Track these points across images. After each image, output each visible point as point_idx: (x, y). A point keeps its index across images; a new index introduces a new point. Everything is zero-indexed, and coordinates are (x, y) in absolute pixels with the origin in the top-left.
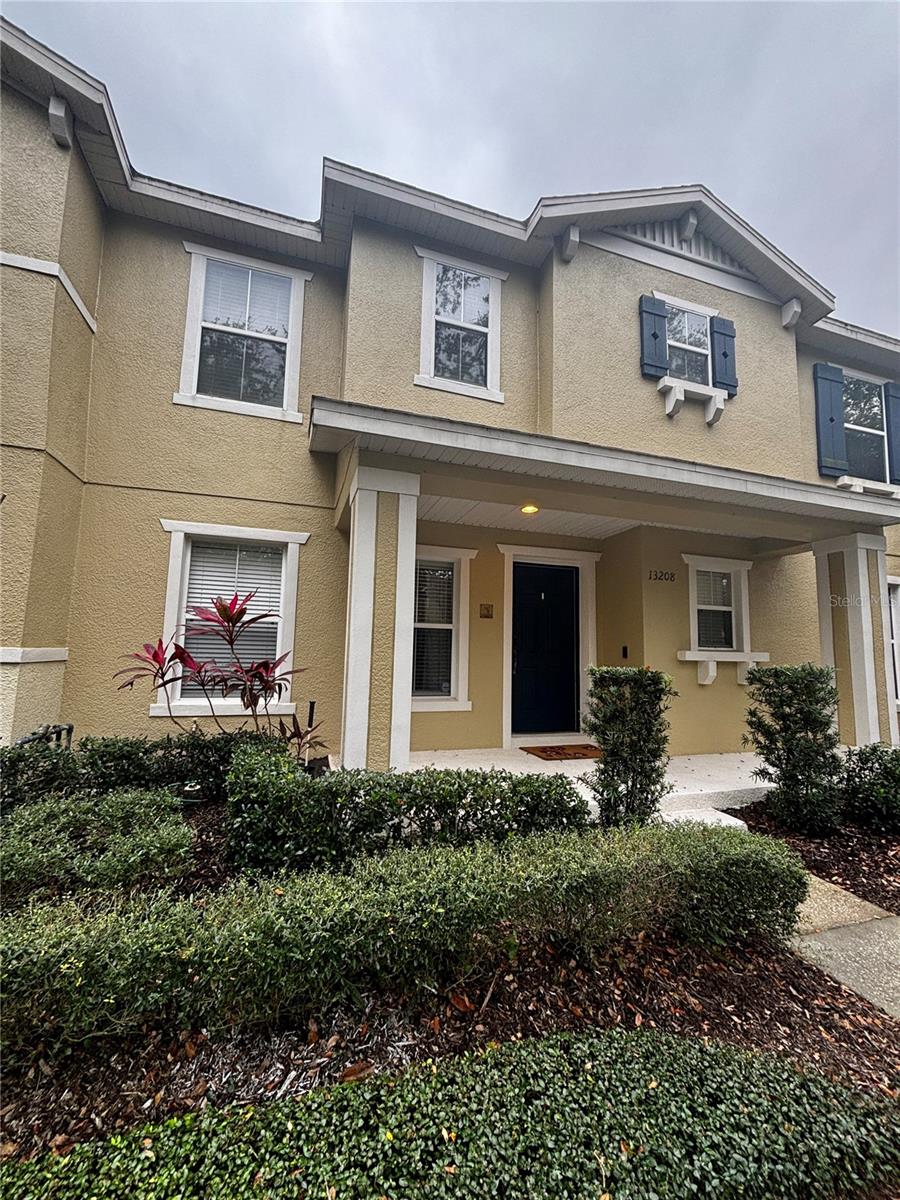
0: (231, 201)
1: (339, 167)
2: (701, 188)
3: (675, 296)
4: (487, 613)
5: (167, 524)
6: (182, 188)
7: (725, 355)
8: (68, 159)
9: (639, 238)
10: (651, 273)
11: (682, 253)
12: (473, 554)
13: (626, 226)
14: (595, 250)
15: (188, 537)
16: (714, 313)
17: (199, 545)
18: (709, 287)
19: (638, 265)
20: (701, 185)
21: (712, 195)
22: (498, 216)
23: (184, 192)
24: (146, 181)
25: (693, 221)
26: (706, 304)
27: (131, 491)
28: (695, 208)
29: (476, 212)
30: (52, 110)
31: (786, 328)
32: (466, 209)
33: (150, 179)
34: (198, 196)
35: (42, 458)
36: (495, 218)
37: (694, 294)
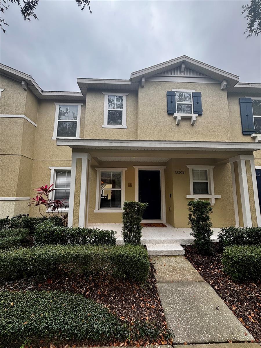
0: (62, 92)
1: (80, 79)
2: (185, 56)
3: (179, 89)
4: (130, 185)
5: (50, 168)
6: (52, 91)
7: (198, 103)
8: (27, 92)
9: (166, 75)
10: (171, 84)
11: (181, 76)
12: (126, 169)
13: (161, 73)
14: (152, 82)
15: (55, 170)
16: (194, 91)
17: (58, 172)
18: (192, 84)
19: (166, 83)
20: (184, 56)
21: (188, 57)
22: (122, 80)
23: (53, 92)
24: (45, 92)
25: (183, 66)
26: (191, 89)
27: (43, 161)
28: (184, 62)
29: (116, 81)
30: (22, 84)
31: (223, 90)
32: (113, 80)
33: (46, 91)
34: (56, 92)
35: (20, 157)
36: (121, 81)
37: (186, 87)
